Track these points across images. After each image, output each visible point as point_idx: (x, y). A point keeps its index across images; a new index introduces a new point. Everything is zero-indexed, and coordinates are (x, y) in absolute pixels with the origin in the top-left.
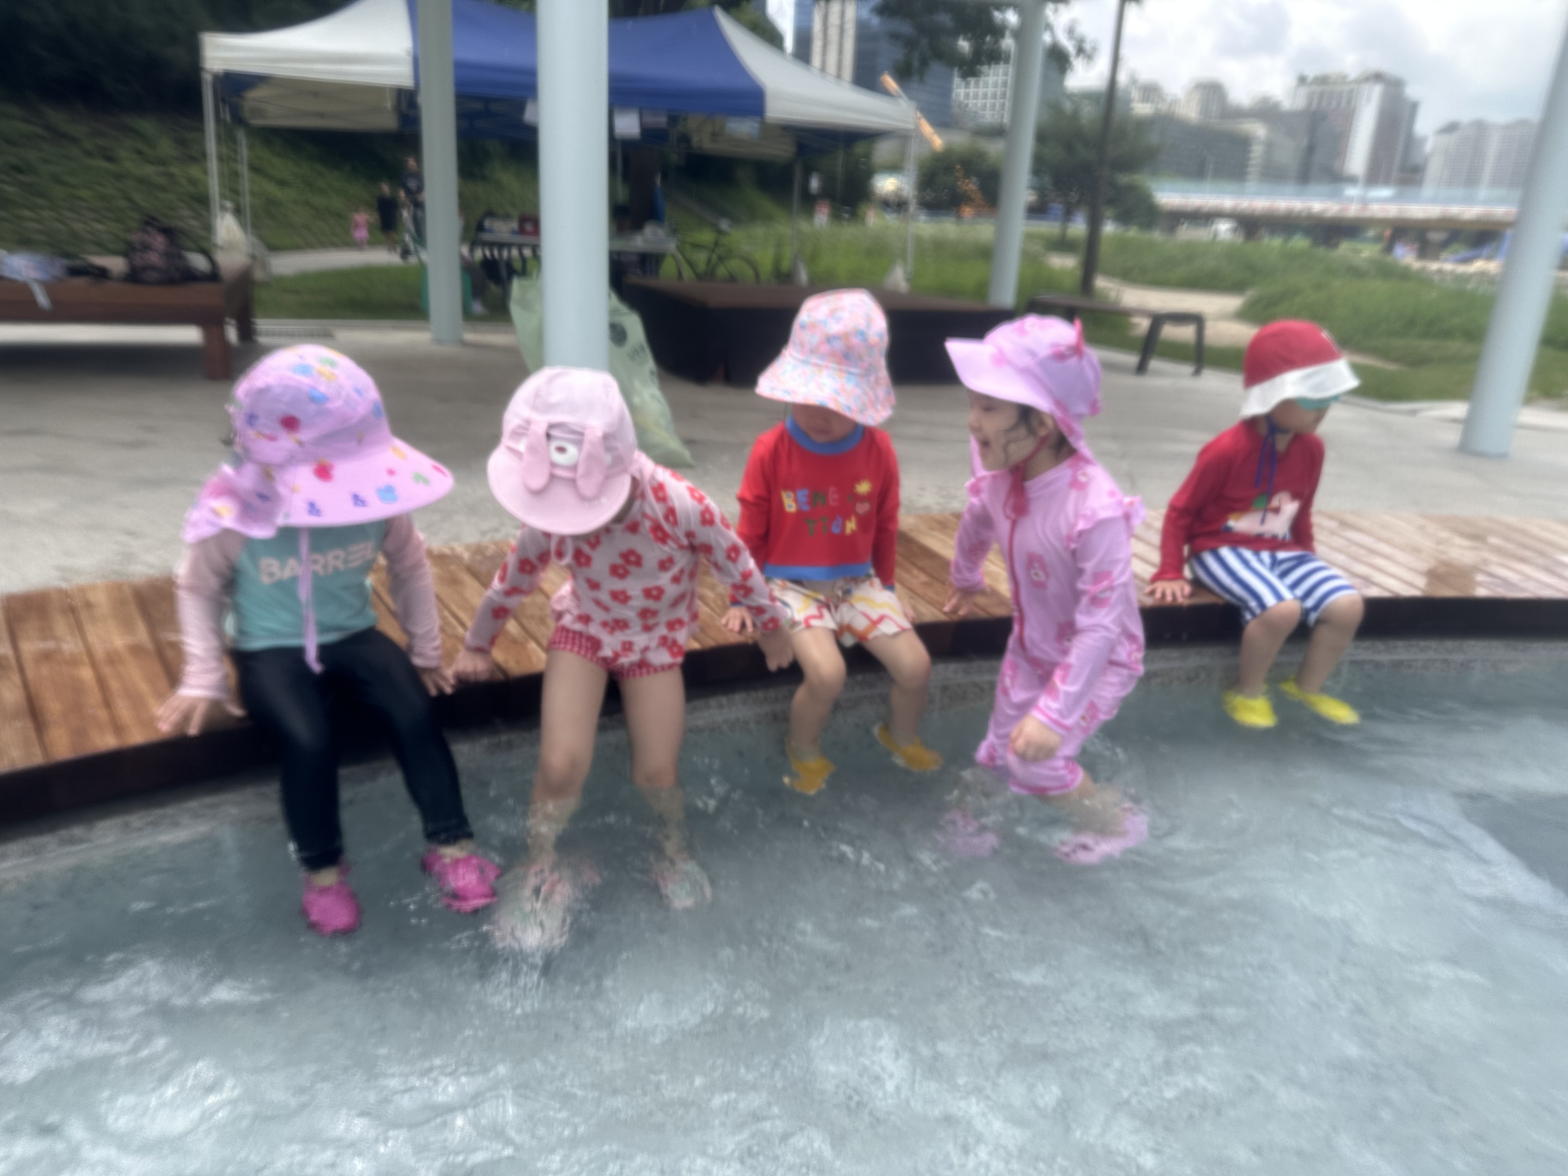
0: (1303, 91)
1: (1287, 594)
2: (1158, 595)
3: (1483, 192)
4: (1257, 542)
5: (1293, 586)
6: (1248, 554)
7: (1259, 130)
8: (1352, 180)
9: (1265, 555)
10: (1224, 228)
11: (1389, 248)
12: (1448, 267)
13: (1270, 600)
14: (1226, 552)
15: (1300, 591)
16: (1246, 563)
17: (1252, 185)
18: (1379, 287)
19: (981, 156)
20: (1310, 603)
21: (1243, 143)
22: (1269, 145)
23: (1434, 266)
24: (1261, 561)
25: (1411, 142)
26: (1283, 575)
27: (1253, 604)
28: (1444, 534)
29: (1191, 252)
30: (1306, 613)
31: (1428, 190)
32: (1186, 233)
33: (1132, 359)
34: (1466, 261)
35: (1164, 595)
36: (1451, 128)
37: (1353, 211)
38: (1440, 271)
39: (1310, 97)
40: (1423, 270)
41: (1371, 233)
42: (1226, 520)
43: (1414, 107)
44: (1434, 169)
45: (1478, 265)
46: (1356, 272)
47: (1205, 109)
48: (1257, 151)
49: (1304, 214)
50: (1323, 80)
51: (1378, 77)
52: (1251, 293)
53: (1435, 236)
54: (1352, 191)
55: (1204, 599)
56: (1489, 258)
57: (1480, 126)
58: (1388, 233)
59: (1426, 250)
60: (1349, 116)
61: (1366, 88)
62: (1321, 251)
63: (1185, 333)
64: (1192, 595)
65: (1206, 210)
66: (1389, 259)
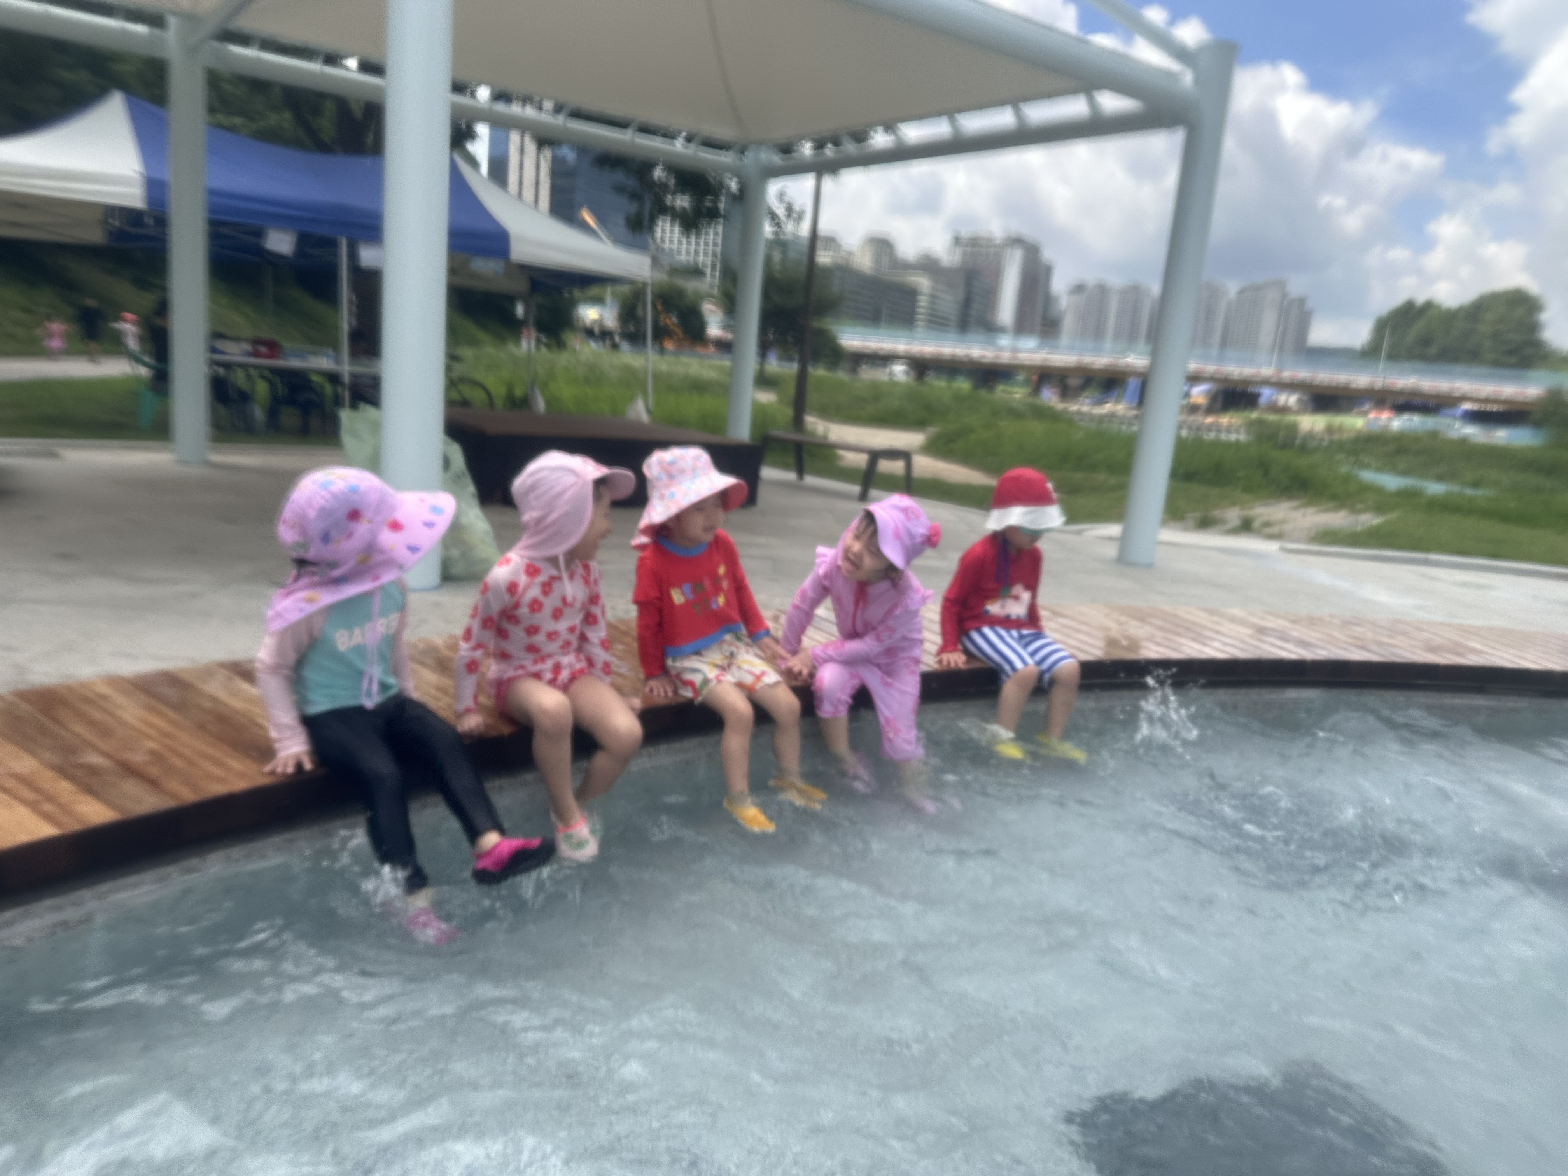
0: (959, 251)
1: (1030, 661)
2: (945, 663)
3: (1108, 344)
4: (1007, 622)
5: (1033, 654)
6: (1003, 632)
7: (923, 283)
8: (1002, 330)
9: (1014, 633)
10: (899, 369)
11: (1037, 390)
12: (1085, 409)
13: (1019, 664)
14: (987, 631)
15: (1038, 657)
16: (1001, 638)
17: (920, 330)
18: (1037, 428)
19: (680, 293)
20: (1045, 666)
21: (911, 294)
22: (933, 297)
23: (1074, 407)
24: (1011, 637)
25: (1048, 300)
26: (1025, 646)
27: (1007, 667)
28: (1123, 619)
29: (877, 391)
30: (1042, 674)
31: (1065, 339)
32: (868, 374)
33: (856, 489)
34: (1100, 402)
35: (949, 663)
36: (1079, 289)
37: (1005, 357)
38: (1079, 413)
39: (964, 254)
40: (1065, 411)
41: (1021, 378)
42: (984, 605)
43: (1048, 270)
44: (1068, 324)
45: (1108, 408)
46: (1014, 413)
47: (877, 259)
48: (923, 302)
49: (965, 359)
50: (974, 242)
51: (1017, 241)
52: (932, 430)
53: (1074, 382)
54: (1004, 341)
55: (975, 665)
56: (1117, 402)
57: (1102, 290)
58: (1035, 378)
59: (1066, 392)
60: (997, 274)
61: (1008, 251)
62: (983, 393)
63: (897, 467)
64: (967, 662)
65: (882, 353)
66: (1037, 401)
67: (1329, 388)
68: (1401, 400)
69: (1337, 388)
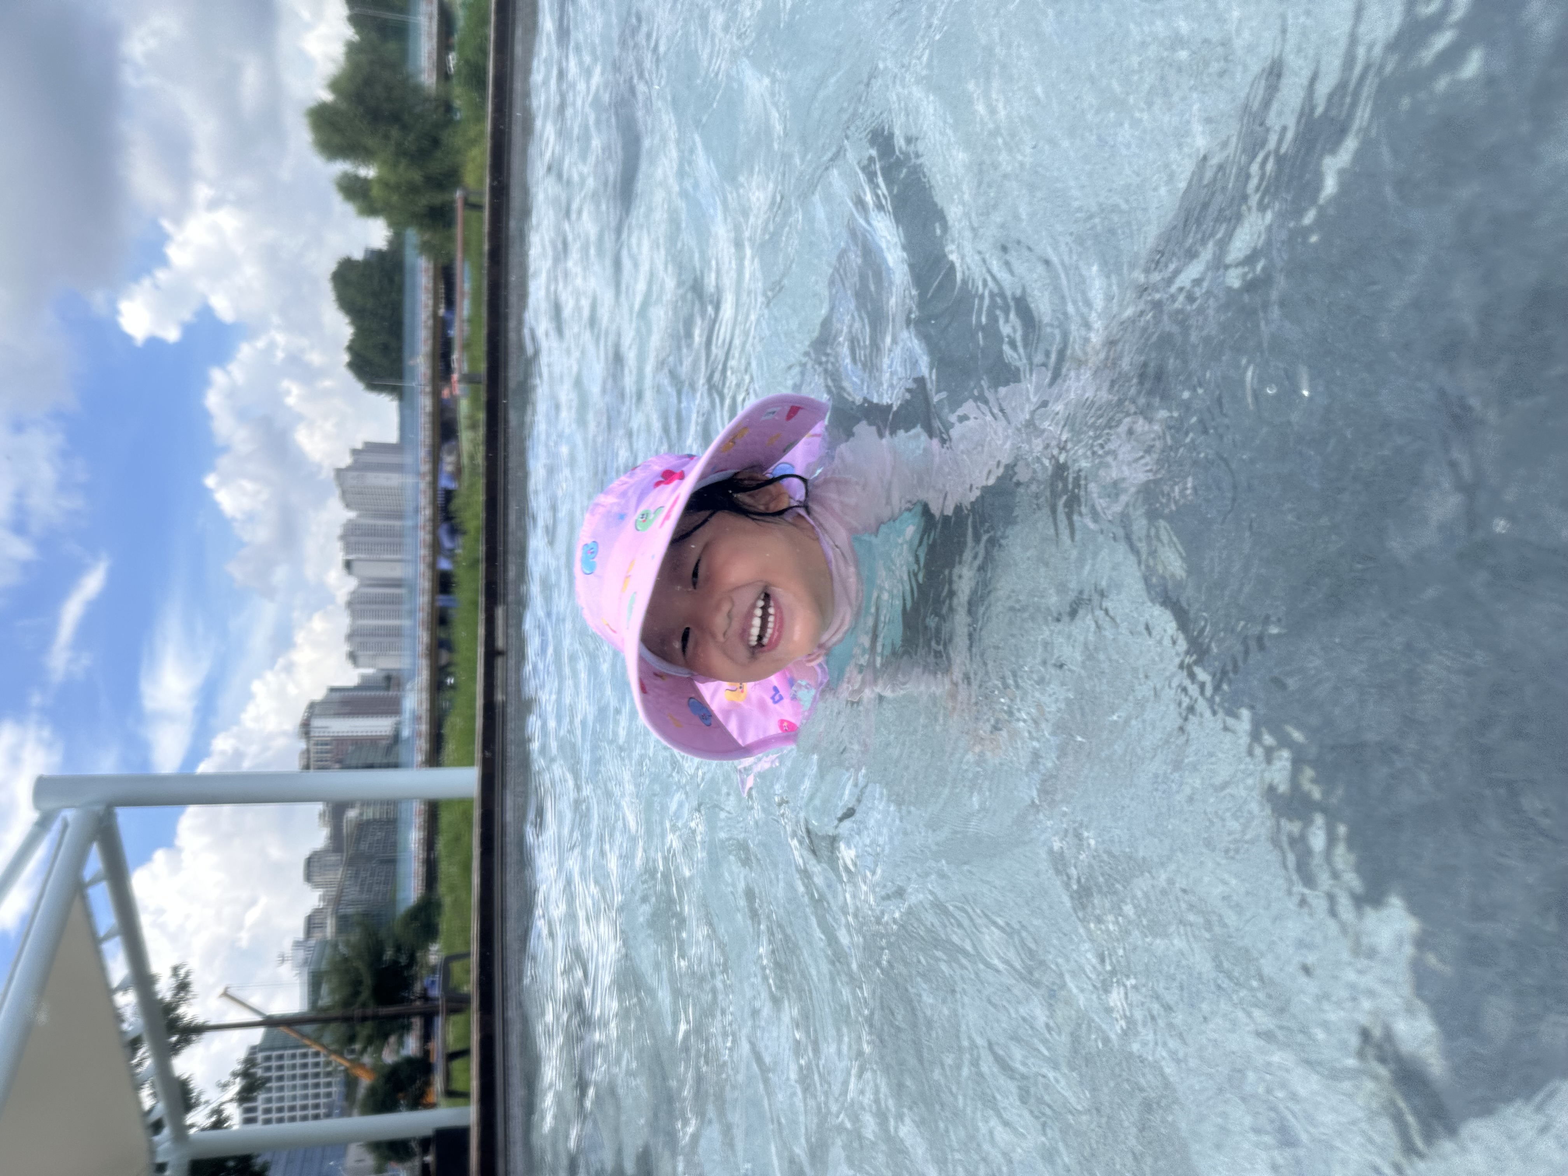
8: (396, 728)
21: (362, 827)
31: (403, 665)
44: (389, 664)
51: (306, 727)
54: (407, 726)
61: (316, 733)
67: (434, 430)
68: (440, 366)
69: (434, 423)
